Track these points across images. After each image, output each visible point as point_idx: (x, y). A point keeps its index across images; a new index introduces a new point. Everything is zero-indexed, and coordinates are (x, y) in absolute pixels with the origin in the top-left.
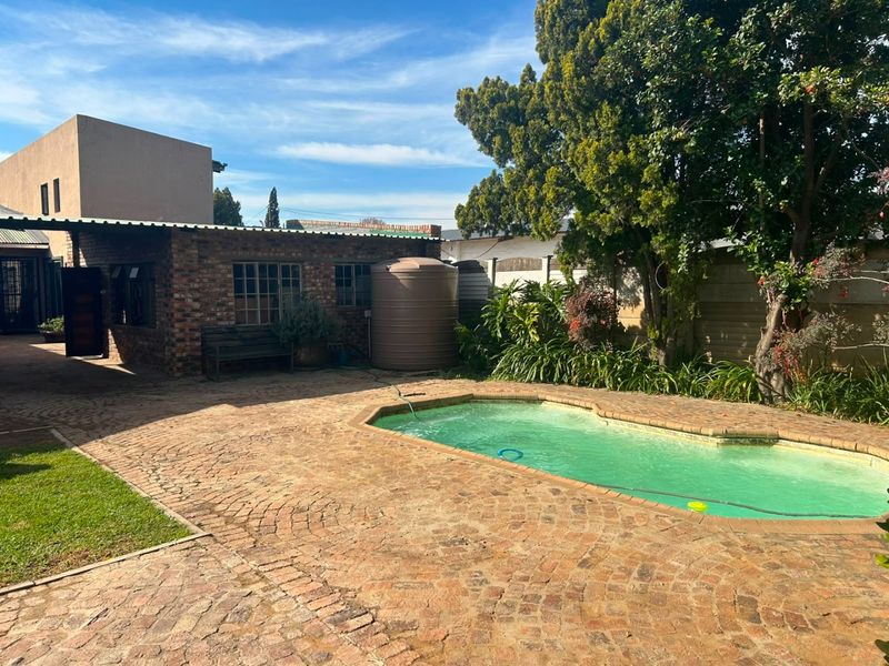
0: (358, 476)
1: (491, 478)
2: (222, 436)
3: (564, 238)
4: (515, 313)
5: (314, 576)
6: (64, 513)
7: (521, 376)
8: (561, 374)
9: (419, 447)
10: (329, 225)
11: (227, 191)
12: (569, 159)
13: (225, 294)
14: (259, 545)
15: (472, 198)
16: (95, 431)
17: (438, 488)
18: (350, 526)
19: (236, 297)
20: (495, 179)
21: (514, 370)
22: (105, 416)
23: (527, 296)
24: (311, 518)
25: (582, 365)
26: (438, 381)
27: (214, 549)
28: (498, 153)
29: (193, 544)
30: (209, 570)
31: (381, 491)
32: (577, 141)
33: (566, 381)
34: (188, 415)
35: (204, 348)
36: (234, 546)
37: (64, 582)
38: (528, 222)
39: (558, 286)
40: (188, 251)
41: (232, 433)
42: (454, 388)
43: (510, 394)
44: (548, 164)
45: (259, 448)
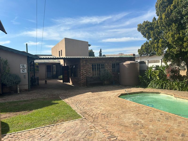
0: (115, 108)
1: (146, 110)
2: (89, 98)
3: (165, 55)
4: (153, 73)
5: (105, 128)
6: (60, 112)
7: (155, 87)
8: (165, 87)
9: (129, 103)
10: (111, 55)
11: (92, 50)
12: (165, 37)
13: (90, 70)
14: (94, 121)
15: (142, 47)
16: (66, 97)
17: (133, 112)
18: (113, 119)
19: (92, 71)
20: (147, 43)
21: (153, 86)
22: (68, 94)
23: (156, 69)
24: (105, 116)
25: (171, 85)
26: (135, 88)
27: (86, 121)
28: (147, 37)
29: (82, 120)
30: (85, 125)
31: (120, 112)
32: (167, 33)
33: (166, 88)
34: (83, 94)
35: (87, 81)
36: (90, 121)
37: (59, 125)
38: (155, 52)
39: (164, 66)
40: (84, 62)
41: (91, 98)
42: (138, 90)
43: (152, 91)
44: (160, 38)
45: (96, 101)
